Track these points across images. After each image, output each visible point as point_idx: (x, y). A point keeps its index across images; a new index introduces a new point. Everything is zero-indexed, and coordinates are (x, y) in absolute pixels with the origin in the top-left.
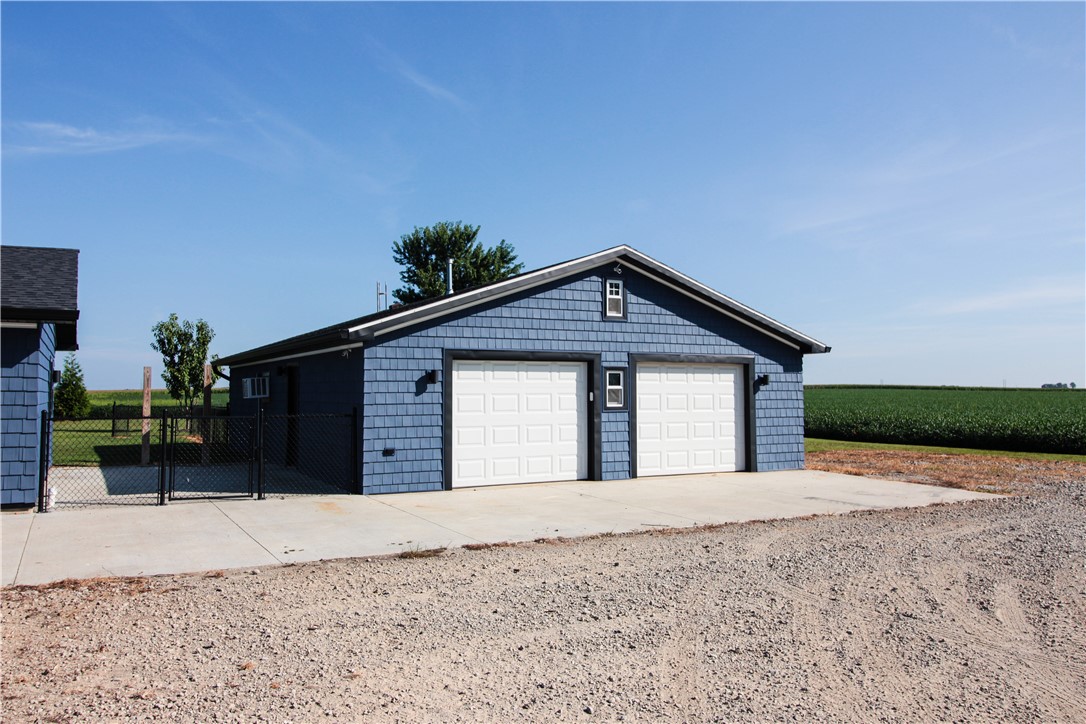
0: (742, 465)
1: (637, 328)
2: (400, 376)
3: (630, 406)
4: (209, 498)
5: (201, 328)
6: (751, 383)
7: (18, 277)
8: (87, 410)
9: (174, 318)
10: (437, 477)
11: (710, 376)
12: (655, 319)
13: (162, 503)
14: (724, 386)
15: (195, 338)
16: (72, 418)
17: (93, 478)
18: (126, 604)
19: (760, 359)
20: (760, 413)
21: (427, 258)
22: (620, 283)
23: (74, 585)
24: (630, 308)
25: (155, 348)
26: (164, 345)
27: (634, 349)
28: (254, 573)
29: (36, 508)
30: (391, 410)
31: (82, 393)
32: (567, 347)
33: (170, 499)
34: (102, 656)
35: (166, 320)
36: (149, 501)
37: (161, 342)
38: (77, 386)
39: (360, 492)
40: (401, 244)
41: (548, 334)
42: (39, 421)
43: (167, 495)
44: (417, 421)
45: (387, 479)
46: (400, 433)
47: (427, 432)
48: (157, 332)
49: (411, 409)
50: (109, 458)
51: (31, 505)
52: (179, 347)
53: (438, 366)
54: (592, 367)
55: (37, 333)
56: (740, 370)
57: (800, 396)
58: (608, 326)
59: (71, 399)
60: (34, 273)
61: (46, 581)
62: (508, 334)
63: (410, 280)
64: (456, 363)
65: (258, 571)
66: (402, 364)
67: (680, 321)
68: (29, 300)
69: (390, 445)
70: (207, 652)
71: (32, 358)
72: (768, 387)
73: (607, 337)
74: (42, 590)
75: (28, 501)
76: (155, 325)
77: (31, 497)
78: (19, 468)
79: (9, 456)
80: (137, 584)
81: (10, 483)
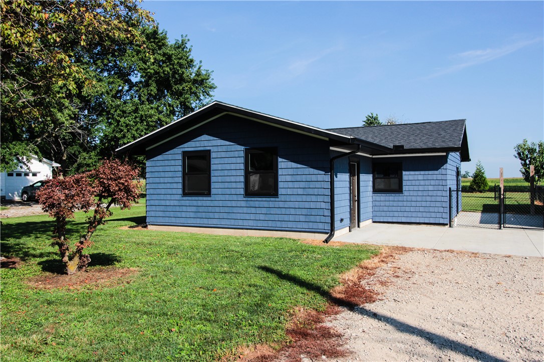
4: (523, 228)
5: (540, 146)
7: (440, 135)
8: (487, 188)
9: (526, 141)
13: (500, 229)
15: (537, 151)
16: (481, 192)
18: (467, 260)
23: (452, 251)
25: (516, 157)
26: (521, 156)
28: (526, 258)
29: (448, 226)
31: (485, 179)
33: (504, 227)
34: (451, 271)
35: (521, 142)
36: (494, 227)
37: (519, 154)
38: (482, 177)
42: (448, 192)
43: (502, 225)
48: (516, 149)
51: (447, 224)
52: (529, 156)
55: (447, 157)
59: (480, 183)
60: (445, 132)
61: (443, 249)
65: (528, 258)
68: (443, 144)
70: (488, 277)
71: (444, 167)
74: (441, 252)
75: (445, 223)
76: (515, 146)
77: (447, 221)
78: (441, 210)
79: (438, 204)
80: (475, 254)
81: (439, 215)
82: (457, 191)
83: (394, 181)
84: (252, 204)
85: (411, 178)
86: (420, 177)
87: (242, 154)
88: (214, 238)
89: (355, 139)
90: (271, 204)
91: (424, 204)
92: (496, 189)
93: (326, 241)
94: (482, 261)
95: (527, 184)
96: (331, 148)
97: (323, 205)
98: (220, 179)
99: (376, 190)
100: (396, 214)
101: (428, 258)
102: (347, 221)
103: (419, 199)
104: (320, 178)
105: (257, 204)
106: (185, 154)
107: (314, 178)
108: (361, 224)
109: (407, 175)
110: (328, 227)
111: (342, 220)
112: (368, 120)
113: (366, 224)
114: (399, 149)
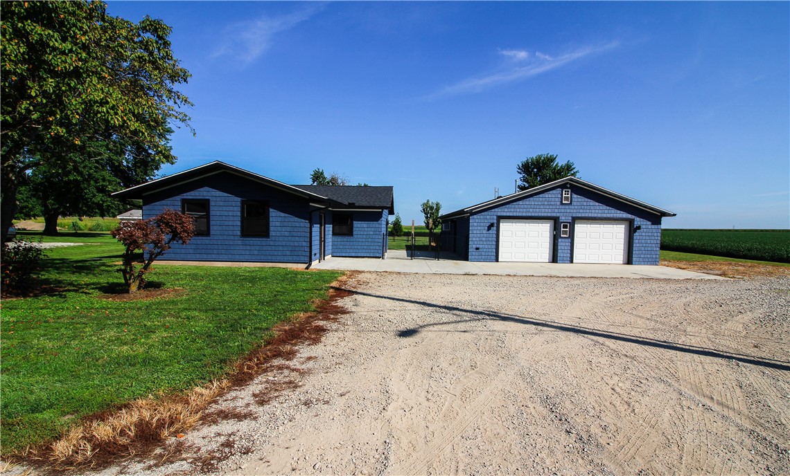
0: (626, 261)
1: (576, 207)
2: (482, 224)
3: (572, 236)
4: (424, 259)
5: (437, 205)
6: (632, 229)
7: (378, 196)
8: (403, 233)
9: (428, 201)
10: (494, 258)
11: (612, 226)
12: (585, 204)
13: (411, 259)
14: (620, 231)
15: (435, 208)
16: (398, 236)
17: (404, 253)
18: (395, 276)
19: (637, 219)
20: (636, 241)
21: (532, 171)
22: (570, 190)
24: (573, 199)
25: (422, 211)
26: (425, 211)
27: (574, 215)
29: (382, 258)
30: (478, 235)
31: (401, 227)
32: (545, 215)
33: (414, 259)
35: (426, 202)
36: (409, 259)
37: (424, 209)
38: (400, 224)
39: (468, 260)
40: (521, 165)
41: (537, 210)
44: (487, 239)
45: (476, 257)
46: (481, 243)
47: (491, 243)
48: (423, 206)
49: (485, 235)
50: (408, 248)
52: (430, 212)
53: (495, 221)
54: (556, 222)
55: (382, 212)
56: (627, 223)
57: (659, 234)
58: (563, 207)
59: (398, 229)
60: (381, 195)
61: (381, 271)
62: (521, 210)
63: (524, 181)
64: (501, 220)
65: (426, 273)
66: (482, 221)
67: (597, 204)
68: (380, 203)
69: (478, 246)
71: (380, 218)
72: (642, 230)
73: (563, 211)
76: (422, 203)
77: (381, 255)
78: (378, 248)
79: (376, 244)
80: (399, 273)
81: (376, 251)
82: (386, 235)
83: (344, 228)
84: (247, 243)
85: (359, 226)
86: (365, 226)
87: (239, 204)
88: (219, 268)
89: (329, 199)
90: (264, 243)
91: (367, 244)
92: (408, 234)
93: (307, 268)
94: (403, 276)
95: (428, 231)
96: (311, 204)
97: (304, 244)
98: (218, 223)
99: (334, 234)
100: (348, 251)
101: (374, 276)
102: (318, 255)
103: (364, 240)
104: (302, 225)
105: (251, 243)
106: (184, 201)
107: (297, 224)
108: (326, 258)
109: (356, 224)
110: (307, 259)
111: (315, 254)
112: (315, 174)
113: (328, 257)
114: (352, 205)
